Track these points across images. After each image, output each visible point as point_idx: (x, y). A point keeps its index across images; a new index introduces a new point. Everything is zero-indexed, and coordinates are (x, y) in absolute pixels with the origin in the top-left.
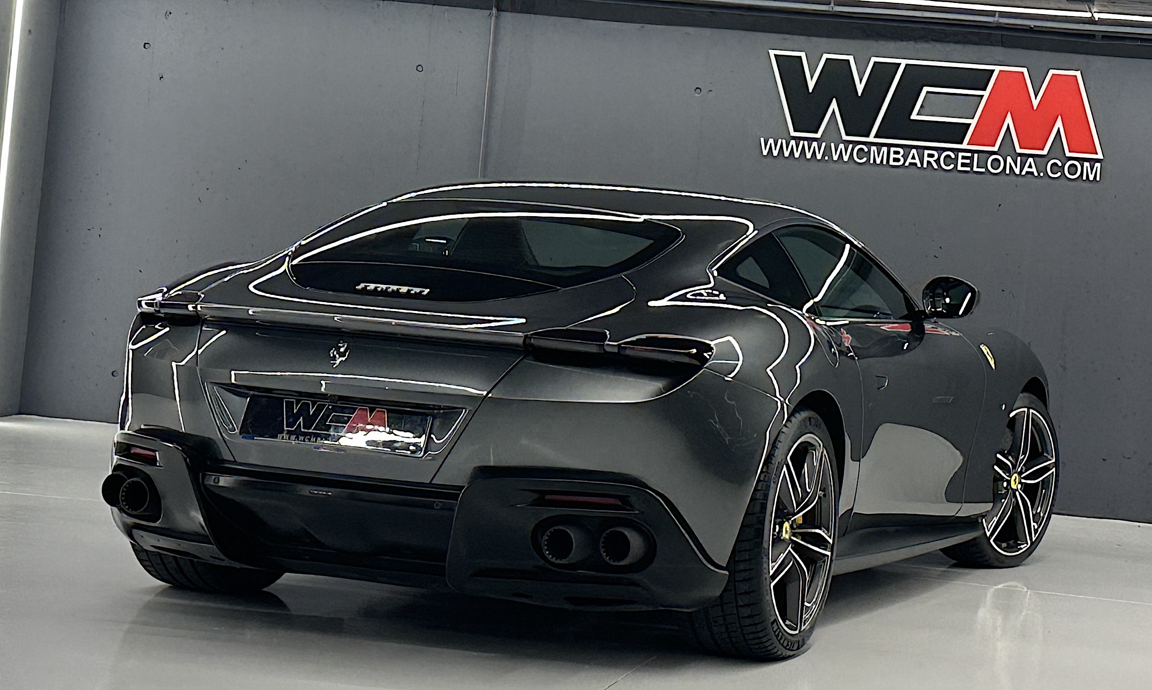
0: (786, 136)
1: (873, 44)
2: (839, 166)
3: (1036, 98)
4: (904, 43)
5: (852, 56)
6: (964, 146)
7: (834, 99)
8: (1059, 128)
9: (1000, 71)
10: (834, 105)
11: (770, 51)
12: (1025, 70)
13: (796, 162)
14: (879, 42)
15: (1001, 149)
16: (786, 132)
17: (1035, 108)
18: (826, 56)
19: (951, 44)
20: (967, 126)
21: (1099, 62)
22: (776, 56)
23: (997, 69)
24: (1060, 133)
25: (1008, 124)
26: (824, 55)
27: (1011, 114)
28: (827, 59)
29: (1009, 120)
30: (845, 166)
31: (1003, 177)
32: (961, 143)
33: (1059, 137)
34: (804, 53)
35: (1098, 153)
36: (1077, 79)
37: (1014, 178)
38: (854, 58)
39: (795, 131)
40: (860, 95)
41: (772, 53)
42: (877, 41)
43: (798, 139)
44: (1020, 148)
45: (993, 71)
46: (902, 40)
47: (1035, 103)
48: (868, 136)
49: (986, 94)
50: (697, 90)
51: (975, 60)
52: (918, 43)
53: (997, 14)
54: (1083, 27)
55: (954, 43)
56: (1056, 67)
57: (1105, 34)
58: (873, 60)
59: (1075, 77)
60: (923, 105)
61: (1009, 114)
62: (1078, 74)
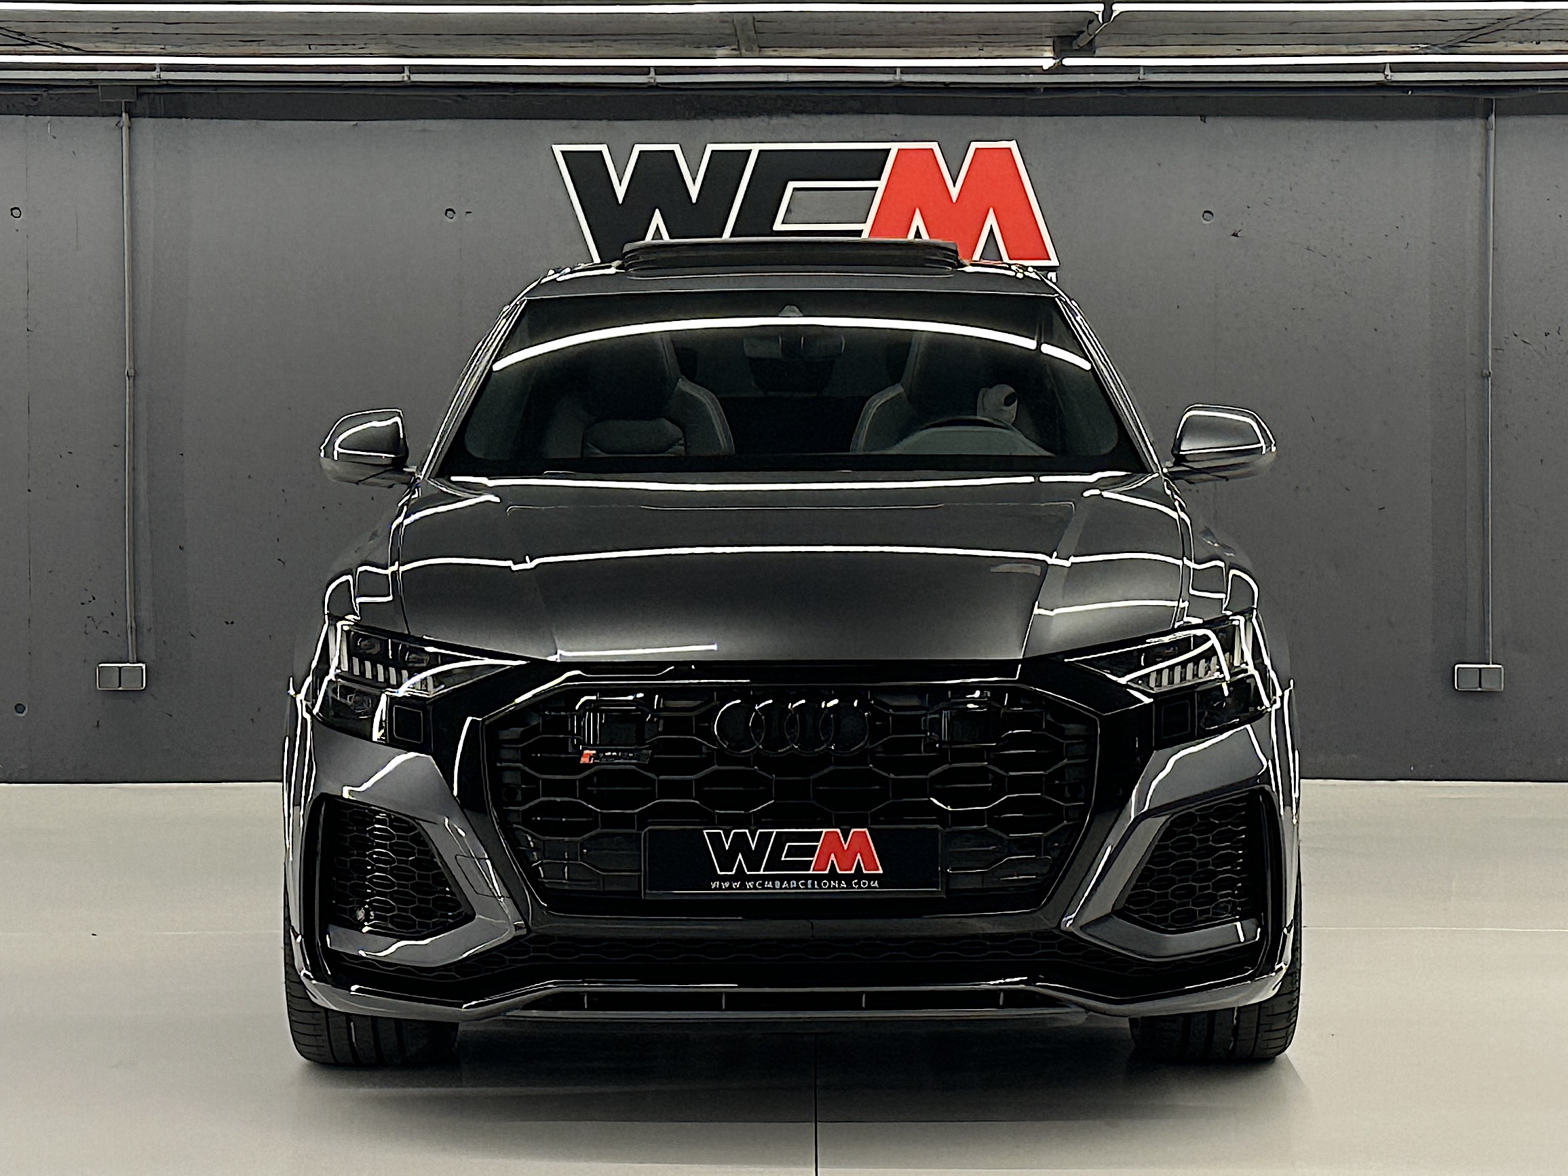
1: (706, 125)
3: (954, 185)
4: (753, 122)
5: (678, 145)
7: (657, 210)
8: (991, 226)
9: (899, 150)
10: (657, 220)
11: (553, 146)
12: (934, 146)
14: (716, 121)
17: (954, 200)
19: (822, 115)
20: (857, 234)
21: (1041, 126)
22: (563, 152)
23: (894, 147)
24: (994, 236)
25: (918, 227)
27: (920, 210)
28: (641, 152)
29: (917, 220)
33: (993, 239)
34: (606, 146)
35: (1051, 257)
36: (1011, 151)
38: (680, 146)
39: (602, 261)
40: (694, 201)
41: (558, 149)
42: (712, 120)
45: (888, 151)
46: (749, 114)
47: (954, 192)
49: (881, 185)
50: (449, 212)
51: (861, 135)
52: (773, 118)
53: (898, 71)
54: (1023, 79)
55: (830, 113)
56: (979, 137)
57: (1046, 86)
58: (711, 148)
59: (1009, 152)
60: (792, 207)
61: (918, 211)
62: (1012, 145)
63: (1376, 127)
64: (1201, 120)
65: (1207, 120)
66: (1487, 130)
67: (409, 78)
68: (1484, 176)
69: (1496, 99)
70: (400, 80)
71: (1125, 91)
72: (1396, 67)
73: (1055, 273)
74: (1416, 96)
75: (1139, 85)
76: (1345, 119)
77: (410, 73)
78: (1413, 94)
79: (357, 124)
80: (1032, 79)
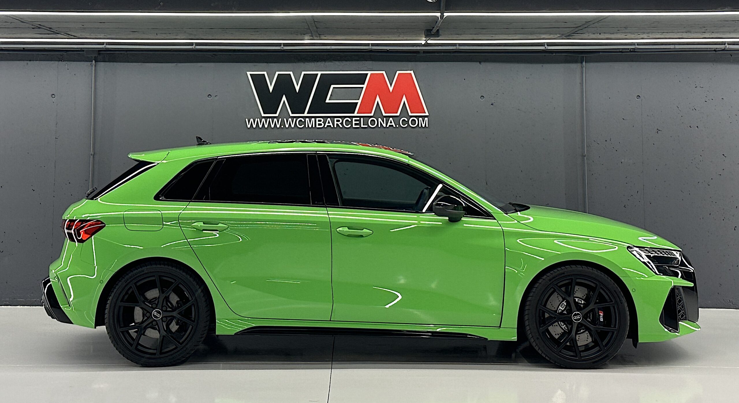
0: (260, 116)
1: (302, 65)
2: (290, 130)
3: (391, 86)
4: (319, 64)
5: (292, 72)
6: (356, 114)
7: (284, 96)
8: (404, 101)
9: (371, 74)
10: (284, 98)
11: (247, 72)
12: (384, 72)
13: (266, 130)
15: (375, 114)
16: (260, 115)
17: (391, 92)
18: (277, 73)
19: (343, 61)
20: (356, 104)
21: (422, 66)
22: (250, 74)
23: (369, 73)
24: (405, 105)
25: (378, 101)
26: (277, 72)
29: (378, 99)
30: (292, 130)
31: (377, 129)
32: (354, 113)
35: (426, 112)
37: (383, 129)
39: (264, 113)
40: (297, 91)
41: (249, 73)
42: (305, 63)
43: (266, 118)
44: (385, 113)
45: (367, 74)
46: (318, 62)
47: (391, 89)
48: (304, 113)
49: (365, 86)
50: (209, 96)
51: (357, 69)
52: (327, 62)
53: (370, 45)
54: (415, 48)
55: (346, 61)
56: (400, 69)
57: (424, 51)
58: (303, 73)
59: (410, 74)
60: (332, 94)
61: (378, 96)
62: (412, 72)
63: (542, 66)
64: (480, 63)
65: (482, 63)
66: (582, 67)
67: (195, 47)
68: (582, 84)
69: (585, 56)
70: (192, 48)
71: (452, 52)
72: (549, 44)
73: (427, 118)
74: (556, 55)
75: (457, 51)
76: (531, 63)
77: (195, 45)
78: (556, 54)
79: (176, 65)
80: (418, 48)
